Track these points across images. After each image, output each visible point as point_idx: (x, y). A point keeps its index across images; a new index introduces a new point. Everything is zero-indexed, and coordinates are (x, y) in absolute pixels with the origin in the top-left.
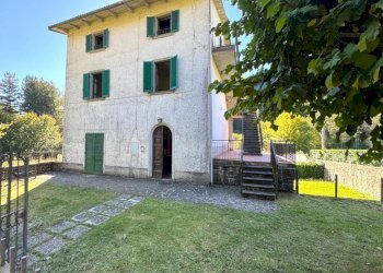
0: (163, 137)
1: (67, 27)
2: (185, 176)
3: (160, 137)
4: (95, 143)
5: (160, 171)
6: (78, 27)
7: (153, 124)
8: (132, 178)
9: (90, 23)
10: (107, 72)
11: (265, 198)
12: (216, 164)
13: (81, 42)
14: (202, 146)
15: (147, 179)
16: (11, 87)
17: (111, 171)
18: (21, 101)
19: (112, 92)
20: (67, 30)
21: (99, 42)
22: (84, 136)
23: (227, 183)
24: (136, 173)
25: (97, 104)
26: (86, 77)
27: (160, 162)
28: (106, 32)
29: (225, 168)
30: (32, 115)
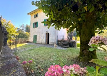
0: (48, 35)
1: (30, 13)
2: (52, 43)
3: (47, 35)
4: (35, 37)
5: (47, 42)
6: (32, 13)
7: (46, 33)
8: (42, 44)
9: (35, 12)
10: (38, 22)
11: (66, 47)
12: (58, 41)
13: (33, 16)
14: (55, 37)
15: (45, 44)
17: (38, 43)
18: (25, 30)
19: (38, 26)
20: (31, 14)
21: (36, 16)
22: (33, 36)
23: (60, 45)
24: (43, 43)
25: (36, 29)
26: (34, 23)
28: (37, 14)
29: (60, 42)
30: (27, 33)
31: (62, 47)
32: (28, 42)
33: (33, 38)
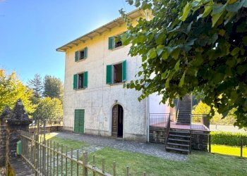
0: (118, 111)
1: (65, 48)
2: (131, 136)
3: (116, 111)
4: (80, 115)
5: (116, 133)
6: (71, 47)
7: (112, 103)
8: (100, 136)
9: (77, 45)
10: (86, 73)
11: (181, 152)
12: (152, 129)
13: (72, 55)
14: (142, 117)
15: (108, 138)
16: (38, 82)
17: (88, 132)
19: (89, 85)
20: (65, 50)
21: (82, 55)
22: (74, 111)
23: (158, 143)
24: (102, 133)
25: (81, 92)
26: (75, 76)
27: (116, 127)
28: (86, 48)
29: (158, 132)
31: (168, 151)
32: (57, 129)
33: (72, 118)
